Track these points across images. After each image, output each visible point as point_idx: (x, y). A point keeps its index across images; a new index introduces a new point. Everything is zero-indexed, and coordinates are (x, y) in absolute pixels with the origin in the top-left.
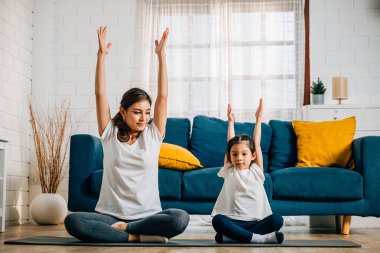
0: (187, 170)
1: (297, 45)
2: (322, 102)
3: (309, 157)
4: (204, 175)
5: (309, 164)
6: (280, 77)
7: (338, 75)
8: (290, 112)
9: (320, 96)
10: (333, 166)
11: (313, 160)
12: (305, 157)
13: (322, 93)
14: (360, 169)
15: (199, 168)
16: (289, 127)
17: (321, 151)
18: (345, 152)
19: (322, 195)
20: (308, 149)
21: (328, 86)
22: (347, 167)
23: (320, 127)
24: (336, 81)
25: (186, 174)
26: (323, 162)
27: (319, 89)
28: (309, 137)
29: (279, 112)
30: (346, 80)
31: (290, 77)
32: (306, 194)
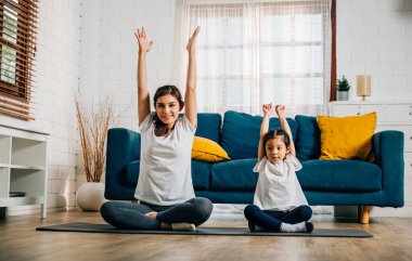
0: (216, 162)
1: (324, 45)
2: (347, 98)
3: (331, 150)
4: (231, 166)
5: (331, 157)
6: (308, 75)
7: (362, 74)
8: (318, 108)
9: (345, 93)
10: (354, 158)
11: (335, 153)
12: (328, 151)
13: (347, 90)
14: (379, 162)
15: (226, 160)
16: (314, 122)
17: (343, 145)
18: (365, 146)
19: (342, 186)
20: (330, 143)
21: (352, 83)
22: (367, 160)
23: (342, 122)
24: (360, 79)
25: (214, 166)
26: (344, 155)
27: (344, 87)
28: (332, 131)
29: (306, 108)
30: (369, 78)
31: (317, 75)
32: (327, 185)
